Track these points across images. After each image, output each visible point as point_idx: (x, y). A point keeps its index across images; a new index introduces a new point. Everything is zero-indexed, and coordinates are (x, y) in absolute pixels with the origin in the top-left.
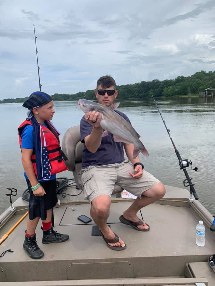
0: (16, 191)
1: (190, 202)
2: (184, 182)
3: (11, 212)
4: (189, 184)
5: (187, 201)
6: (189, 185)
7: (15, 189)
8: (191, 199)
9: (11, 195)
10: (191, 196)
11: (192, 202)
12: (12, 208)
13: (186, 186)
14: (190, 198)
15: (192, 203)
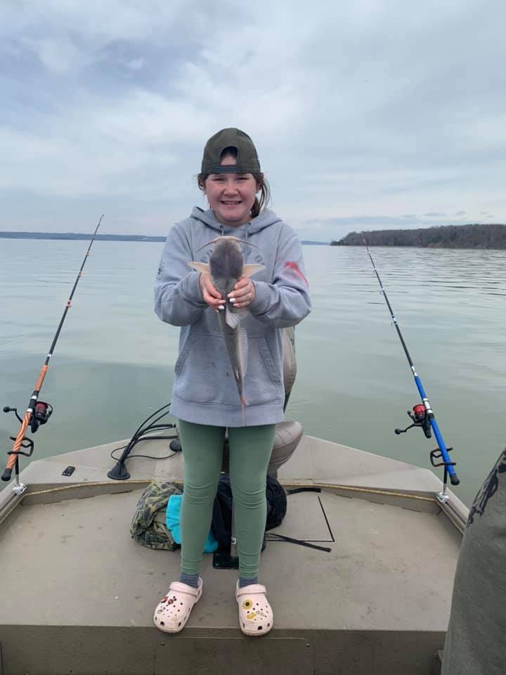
0: (32, 445)
1: (441, 503)
2: (432, 455)
3: (16, 495)
4: (442, 462)
5: (432, 500)
6: (442, 464)
7: (30, 441)
8: (443, 494)
9: (19, 455)
10: (444, 489)
11: (446, 503)
12: (19, 486)
13: (435, 463)
14: (441, 493)
15: (446, 505)
